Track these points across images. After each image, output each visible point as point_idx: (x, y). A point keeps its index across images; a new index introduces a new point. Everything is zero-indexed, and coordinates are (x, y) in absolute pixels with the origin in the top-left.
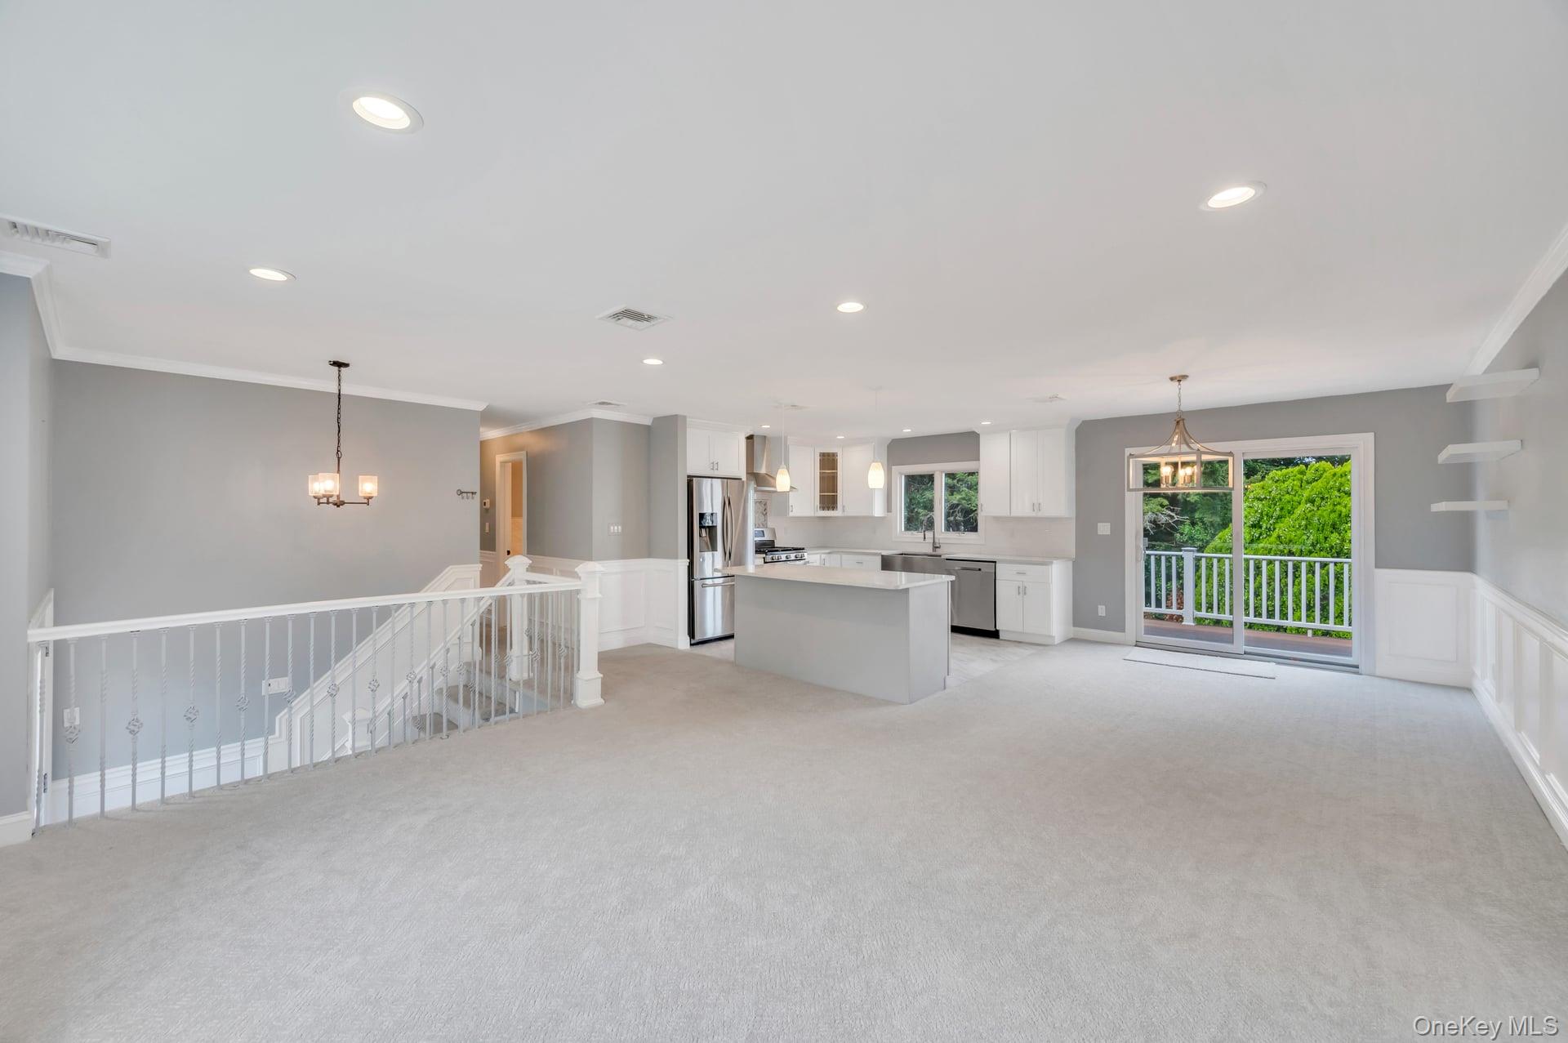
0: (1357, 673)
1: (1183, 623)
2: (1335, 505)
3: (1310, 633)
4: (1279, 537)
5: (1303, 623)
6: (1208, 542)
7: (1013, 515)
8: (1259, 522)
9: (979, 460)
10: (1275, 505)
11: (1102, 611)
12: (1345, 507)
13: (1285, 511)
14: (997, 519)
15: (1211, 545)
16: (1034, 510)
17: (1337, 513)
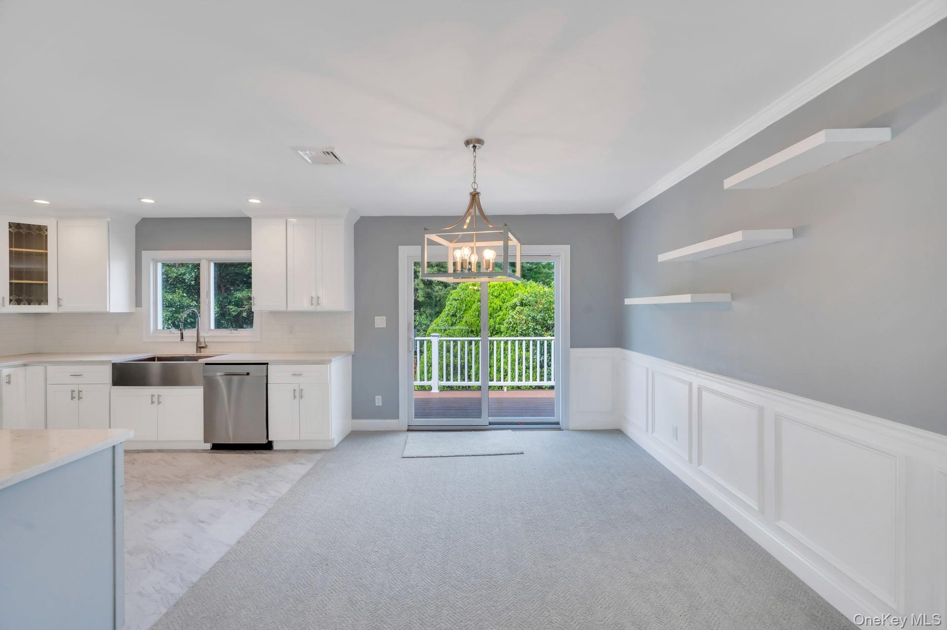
0: (560, 429)
1: (432, 391)
2: (491, 303)
3: (505, 389)
4: (466, 322)
5: (502, 383)
6: (428, 326)
7: (289, 309)
8: (456, 313)
9: (251, 249)
10: (463, 303)
11: (378, 401)
12: (495, 304)
13: (468, 306)
14: (274, 314)
15: (430, 328)
16: (312, 304)
17: (493, 307)
